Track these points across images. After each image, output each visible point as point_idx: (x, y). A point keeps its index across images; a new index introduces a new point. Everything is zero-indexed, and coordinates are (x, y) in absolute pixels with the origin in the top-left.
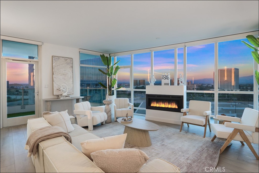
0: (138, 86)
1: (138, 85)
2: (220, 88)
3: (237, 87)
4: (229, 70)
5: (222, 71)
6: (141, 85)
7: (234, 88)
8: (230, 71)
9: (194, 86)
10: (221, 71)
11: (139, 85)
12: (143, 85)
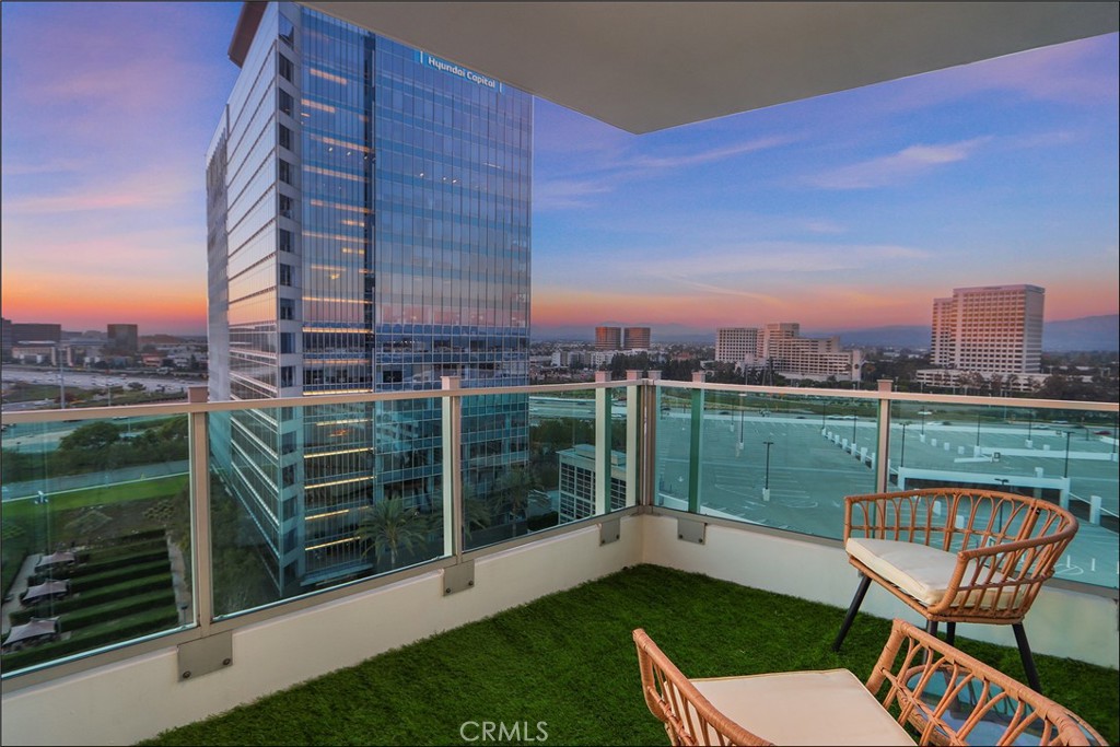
0: (625, 352)
1: (620, 349)
2: (959, 367)
3: (1034, 362)
4: (1002, 293)
5: (972, 295)
6: (634, 350)
7: (1019, 367)
8: (1006, 296)
9: (852, 356)
10: (966, 295)
11: (626, 348)
12: (640, 350)
